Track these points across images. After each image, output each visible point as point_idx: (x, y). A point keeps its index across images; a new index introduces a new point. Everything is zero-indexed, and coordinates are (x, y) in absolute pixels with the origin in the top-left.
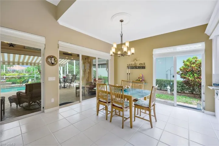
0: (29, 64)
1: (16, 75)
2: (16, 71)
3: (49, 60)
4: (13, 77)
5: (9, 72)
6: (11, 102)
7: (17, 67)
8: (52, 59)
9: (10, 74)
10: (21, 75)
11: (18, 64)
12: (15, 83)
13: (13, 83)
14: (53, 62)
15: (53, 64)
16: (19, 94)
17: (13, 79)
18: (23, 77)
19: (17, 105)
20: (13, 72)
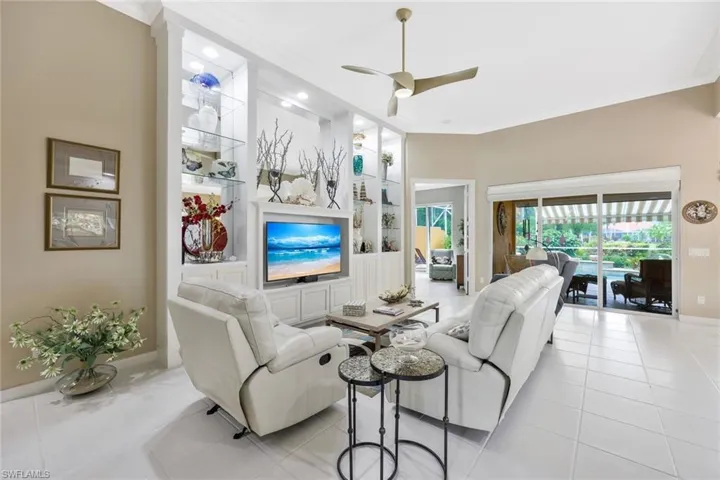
0: (655, 218)
1: (623, 245)
2: (624, 236)
3: (691, 212)
4: (615, 251)
5: (606, 238)
6: (615, 293)
7: (625, 227)
8: (699, 209)
9: (608, 244)
10: (637, 246)
11: (629, 219)
12: (621, 266)
13: (616, 265)
14: (701, 214)
15: (701, 220)
16: (628, 277)
17: (616, 257)
18: (641, 251)
19: (626, 298)
20: (615, 239)
